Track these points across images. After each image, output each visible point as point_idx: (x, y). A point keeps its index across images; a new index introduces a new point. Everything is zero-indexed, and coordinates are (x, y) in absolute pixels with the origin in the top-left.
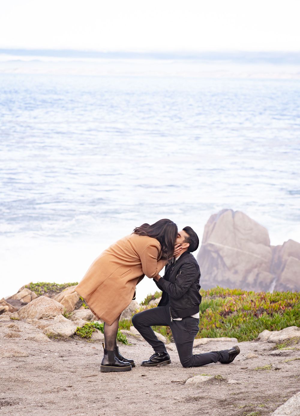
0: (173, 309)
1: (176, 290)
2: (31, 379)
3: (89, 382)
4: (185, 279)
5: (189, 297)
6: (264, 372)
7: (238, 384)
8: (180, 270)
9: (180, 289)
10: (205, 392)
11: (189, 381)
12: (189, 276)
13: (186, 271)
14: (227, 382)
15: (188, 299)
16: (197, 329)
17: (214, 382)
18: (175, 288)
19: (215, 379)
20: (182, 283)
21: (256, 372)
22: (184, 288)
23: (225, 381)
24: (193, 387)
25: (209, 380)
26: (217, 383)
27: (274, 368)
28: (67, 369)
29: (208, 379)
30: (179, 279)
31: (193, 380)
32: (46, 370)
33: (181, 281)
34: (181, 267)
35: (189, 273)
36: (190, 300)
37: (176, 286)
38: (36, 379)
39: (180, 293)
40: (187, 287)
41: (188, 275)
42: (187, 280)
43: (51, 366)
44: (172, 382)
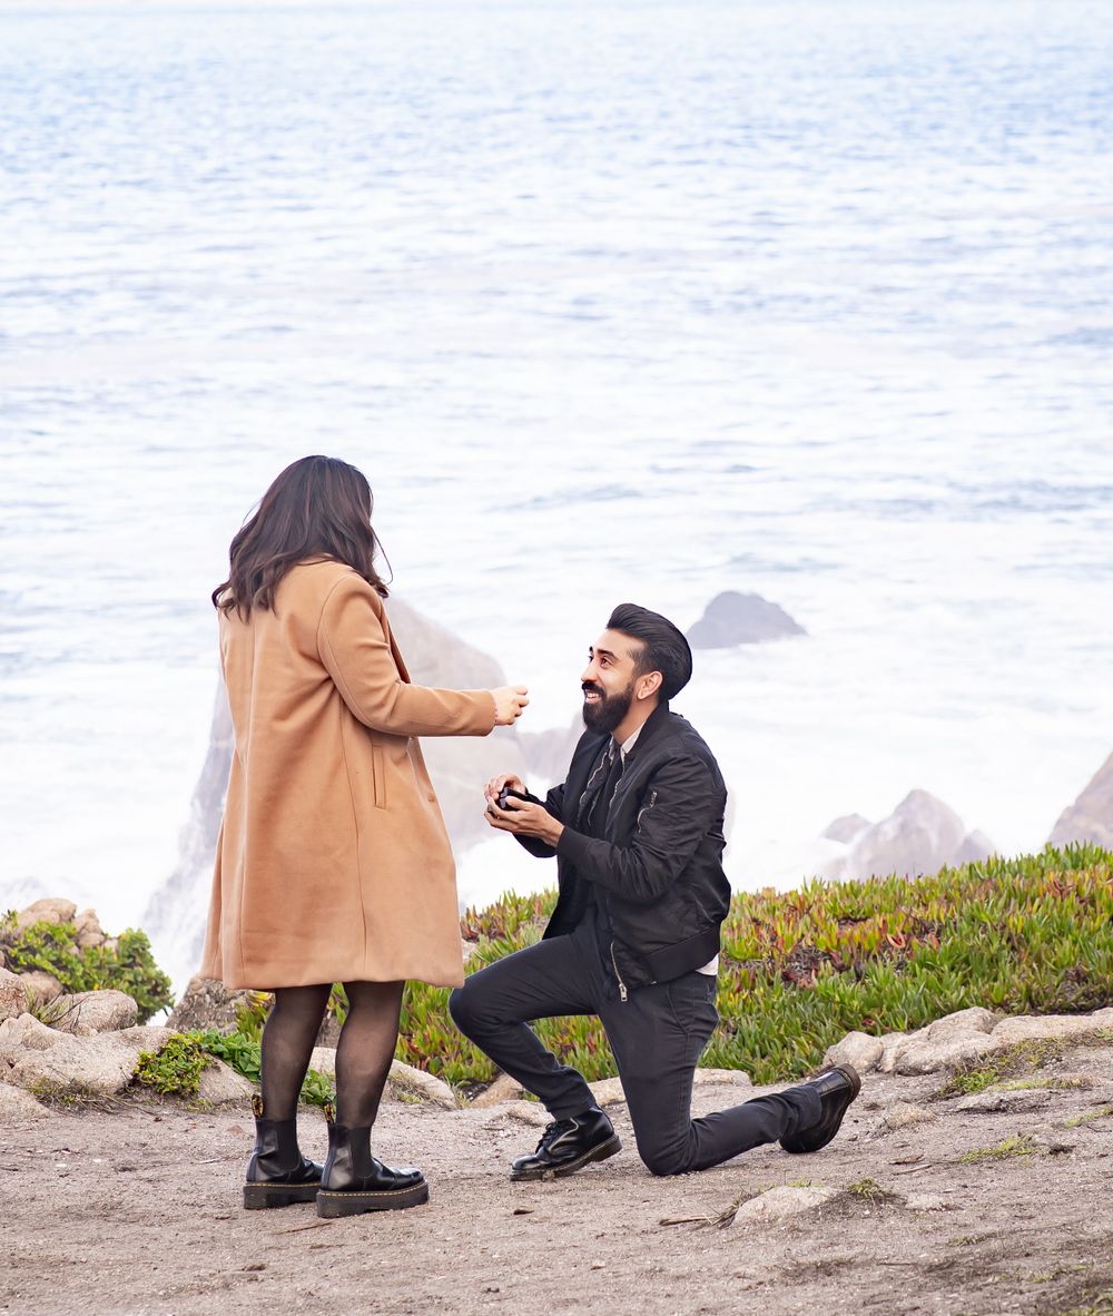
0: (630, 949)
1: (644, 870)
2: (72, 1252)
3: (312, 1247)
4: (675, 825)
5: (690, 892)
6: (1008, 1164)
7: (947, 1208)
8: (651, 788)
9: (660, 866)
10: (837, 1245)
11: (746, 1211)
12: (691, 808)
13: (674, 790)
14: (904, 1204)
15: (688, 901)
16: (712, 1018)
17: (853, 1207)
18: (638, 864)
19: (855, 1194)
20: (663, 839)
21: (976, 1167)
22: (676, 858)
23: (897, 1201)
24: (772, 1232)
25: (832, 1201)
26: (867, 1212)
27: (1046, 1150)
28: (189, 1210)
29: (824, 1199)
30: (651, 826)
31: (765, 1207)
32: (105, 1217)
33: (658, 834)
34: (652, 776)
35: (687, 797)
36: (696, 905)
37: (645, 855)
38: (95, 1252)
39: (662, 883)
40: (684, 854)
41: (683, 807)
42: (681, 827)
43: (120, 1203)
44: (664, 1223)
